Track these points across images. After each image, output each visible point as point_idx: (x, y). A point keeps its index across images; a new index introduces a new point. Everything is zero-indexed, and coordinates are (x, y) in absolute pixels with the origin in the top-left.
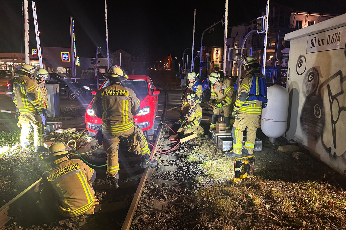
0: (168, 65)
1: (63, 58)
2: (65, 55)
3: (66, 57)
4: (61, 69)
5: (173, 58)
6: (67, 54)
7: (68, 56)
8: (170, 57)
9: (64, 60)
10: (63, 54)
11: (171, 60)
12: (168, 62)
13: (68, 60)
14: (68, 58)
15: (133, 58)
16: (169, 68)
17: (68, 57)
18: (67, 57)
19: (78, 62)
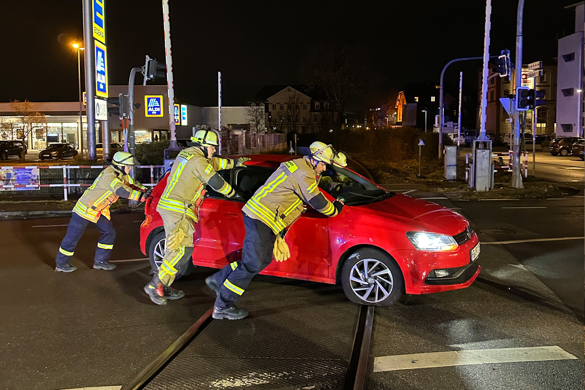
0: (396, 116)
1: (148, 108)
2: (154, 102)
3: (154, 107)
4: (143, 135)
5: (410, 100)
6: (158, 100)
7: (160, 104)
8: (401, 97)
9: (150, 113)
10: (149, 99)
11: (405, 104)
12: (397, 109)
13: (158, 113)
14: (158, 109)
15: (316, 104)
16: (398, 124)
17: (160, 107)
18: (158, 107)
19: (184, 118)
